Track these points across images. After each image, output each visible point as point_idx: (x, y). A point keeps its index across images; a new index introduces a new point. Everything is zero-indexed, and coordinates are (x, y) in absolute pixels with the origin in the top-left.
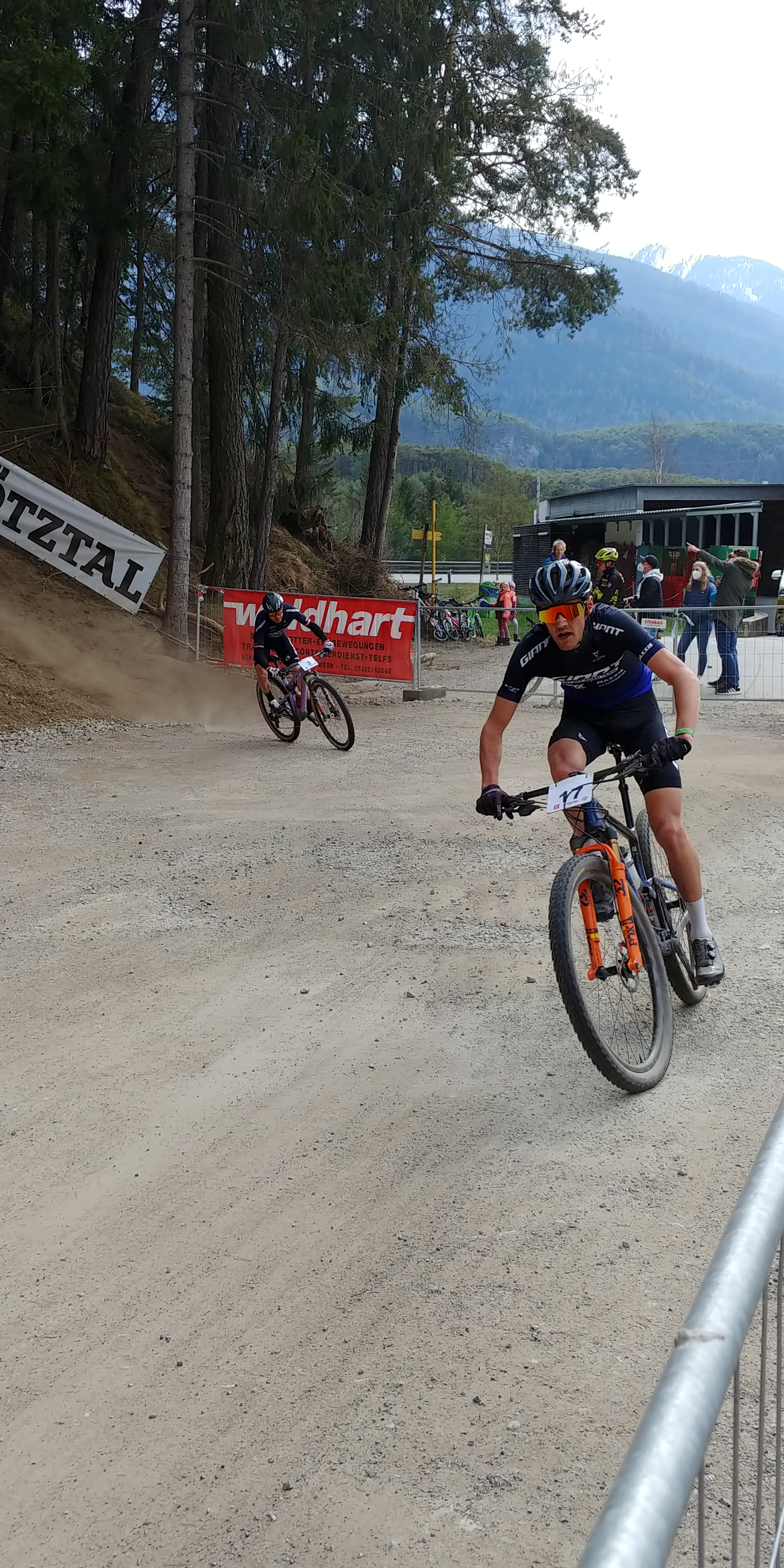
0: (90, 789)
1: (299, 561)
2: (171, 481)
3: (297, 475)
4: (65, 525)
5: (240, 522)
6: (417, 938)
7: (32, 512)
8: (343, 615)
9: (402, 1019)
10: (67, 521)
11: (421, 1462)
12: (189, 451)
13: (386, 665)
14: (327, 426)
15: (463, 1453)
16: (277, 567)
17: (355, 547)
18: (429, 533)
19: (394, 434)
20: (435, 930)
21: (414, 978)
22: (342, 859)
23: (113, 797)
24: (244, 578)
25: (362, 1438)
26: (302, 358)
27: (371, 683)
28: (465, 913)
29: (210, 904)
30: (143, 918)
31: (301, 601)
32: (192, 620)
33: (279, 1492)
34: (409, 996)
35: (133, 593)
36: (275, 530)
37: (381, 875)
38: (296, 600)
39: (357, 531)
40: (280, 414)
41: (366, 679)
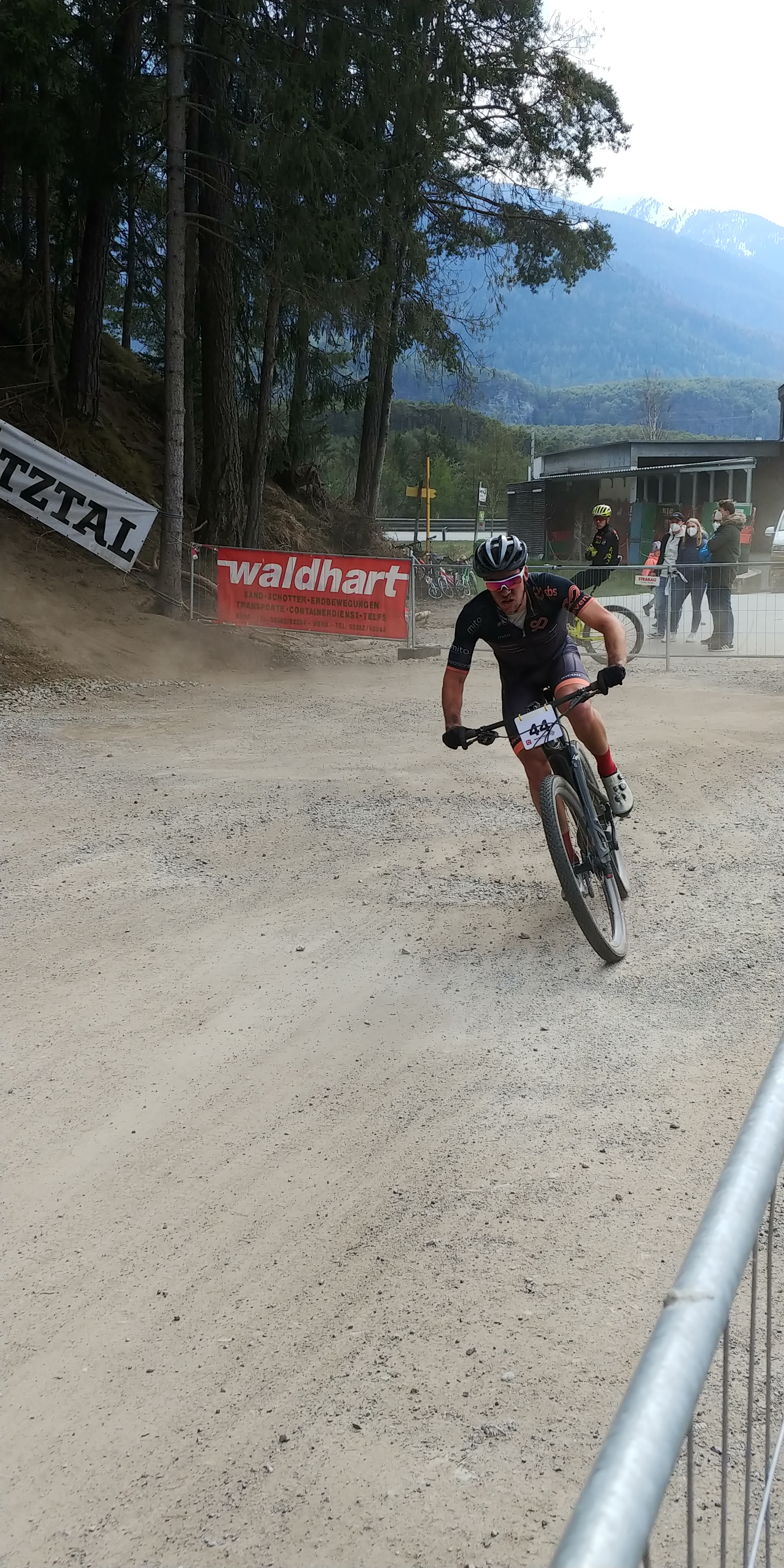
0: (85, 749)
1: (293, 519)
2: (163, 437)
3: (290, 432)
4: (57, 483)
5: (233, 479)
6: (412, 895)
7: (24, 470)
8: (337, 573)
9: (397, 976)
10: (59, 479)
12: (182, 408)
13: (381, 623)
14: (319, 383)
15: (459, 1404)
16: (270, 525)
17: (349, 504)
18: (423, 490)
19: (388, 390)
20: (430, 888)
21: (409, 935)
22: (338, 817)
23: (108, 756)
24: (237, 535)
25: (358, 1390)
26: (294, 314)
27: (366, 642)
28: (460, 871)
29: (205, 863)
30: (139, 878)
31: (295, 559)
32: (185, 579)
33: (276, 1443)
34: (404, 952)
35: (126, 551)
36: (268, 487)
37: (375, 834)
38: (290, 558)
39: (351, 489)
40: (272, 370)
41: (361, 638)
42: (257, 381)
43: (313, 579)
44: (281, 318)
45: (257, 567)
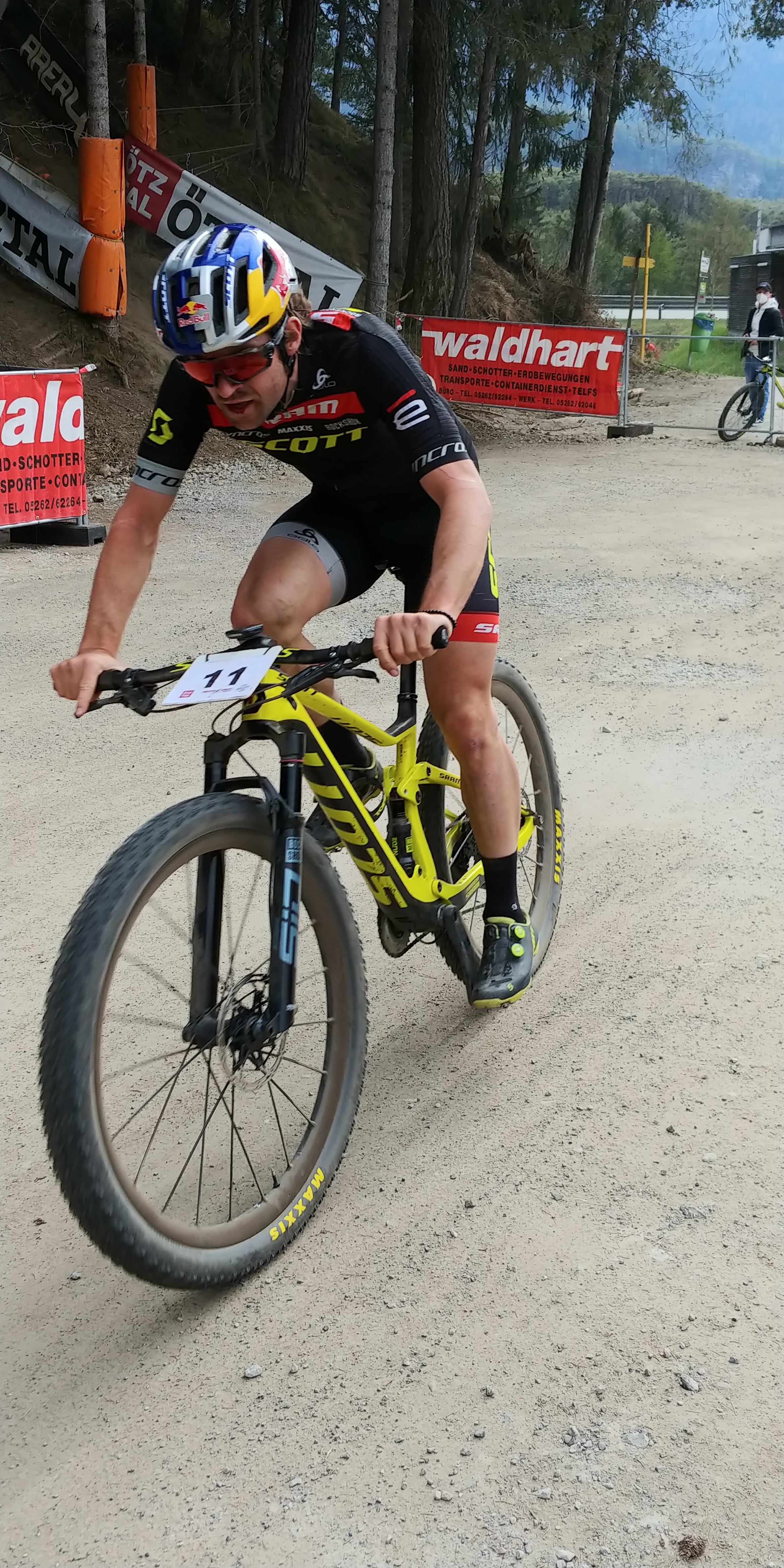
1: (502, 289)
3: (503, 198)
5: (441, 245)
6: (615, 675)
8: (547, 344)
9: (596, 754)
11: (610, 1188)
12: (391, 169)
13: (591, 399)
14: (536, 143)
15: (656, 1183)
16: (478, 295)
17: (562, 274)
18: (642, 260)
19: (607, 153)
20: (634, 667)
21: (610, 714)
22: (540, 595)
24: (444, 305)
25: (548, 1160)
26: (513, 69)
27: (574, 420)
28: (667, 651)
31: (503, 329)
33: (461, 1209)
34: (605, 731)
36: (478, 255)
37: (577, 613)
38: (498, 328)
39: (563, 263)
40: (486, 128)
41: (568, 415)
42: (470, 142)
43: (520, 351)
44: (498, 72)
45: (463, 338)
